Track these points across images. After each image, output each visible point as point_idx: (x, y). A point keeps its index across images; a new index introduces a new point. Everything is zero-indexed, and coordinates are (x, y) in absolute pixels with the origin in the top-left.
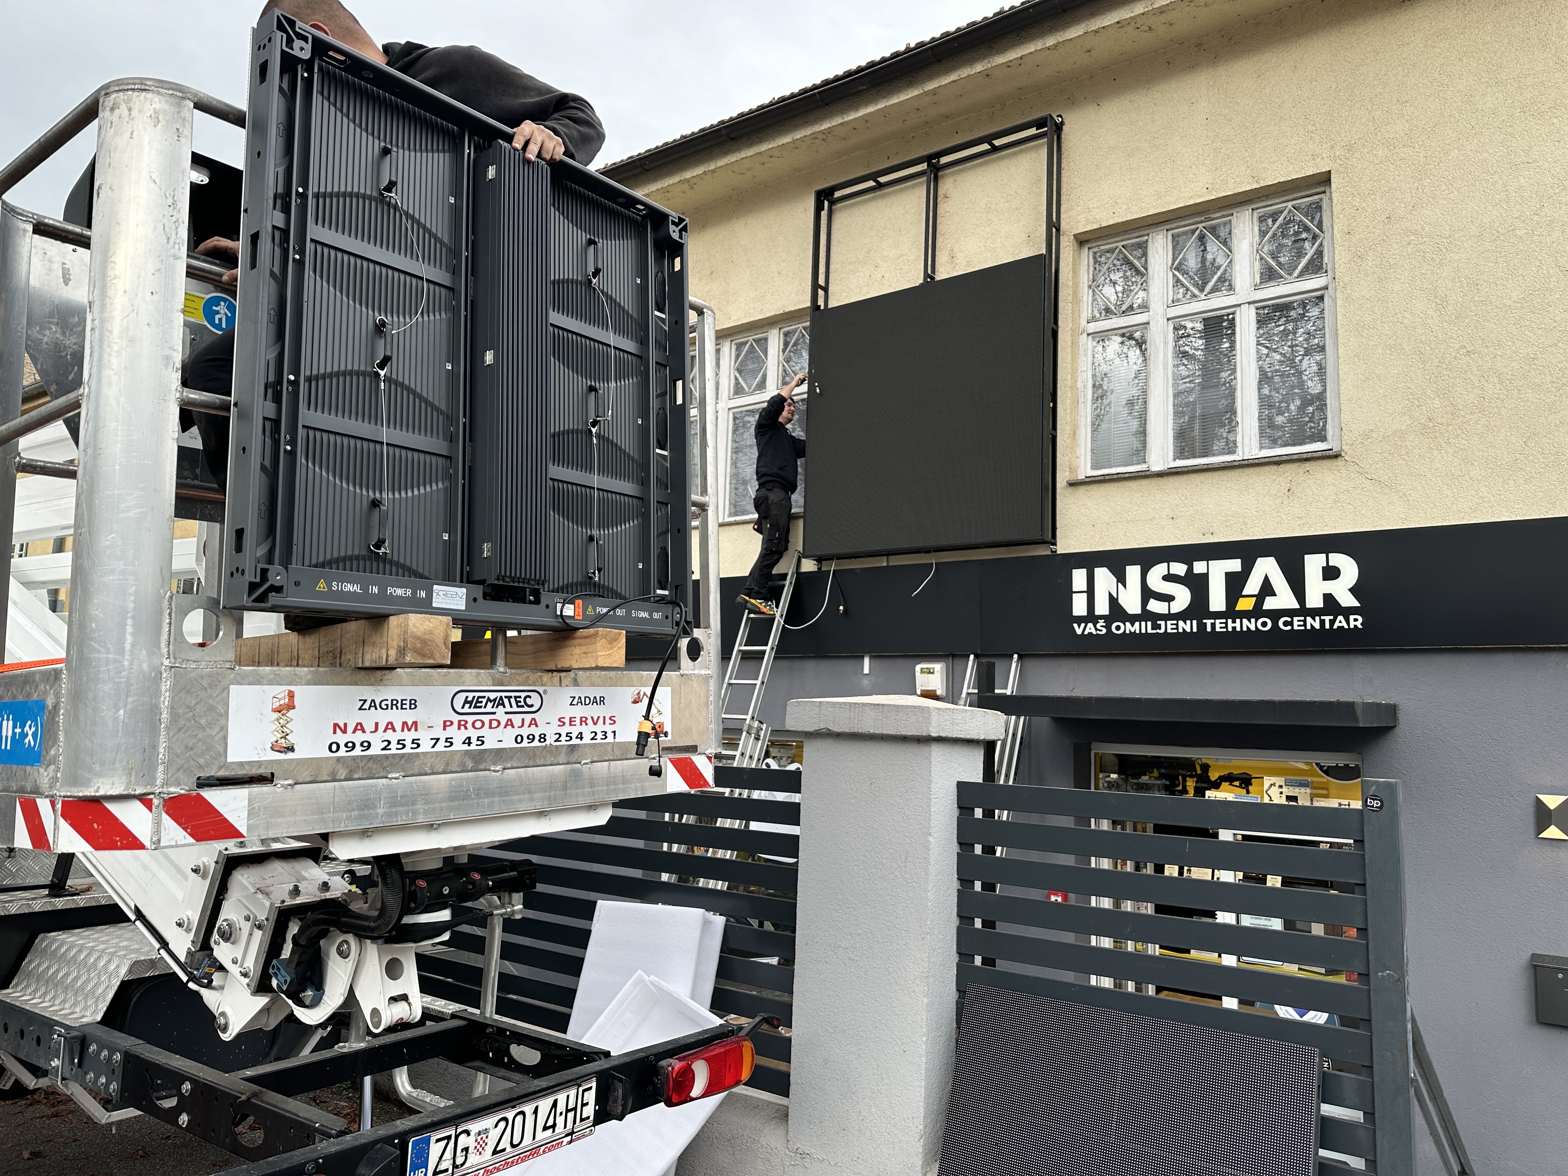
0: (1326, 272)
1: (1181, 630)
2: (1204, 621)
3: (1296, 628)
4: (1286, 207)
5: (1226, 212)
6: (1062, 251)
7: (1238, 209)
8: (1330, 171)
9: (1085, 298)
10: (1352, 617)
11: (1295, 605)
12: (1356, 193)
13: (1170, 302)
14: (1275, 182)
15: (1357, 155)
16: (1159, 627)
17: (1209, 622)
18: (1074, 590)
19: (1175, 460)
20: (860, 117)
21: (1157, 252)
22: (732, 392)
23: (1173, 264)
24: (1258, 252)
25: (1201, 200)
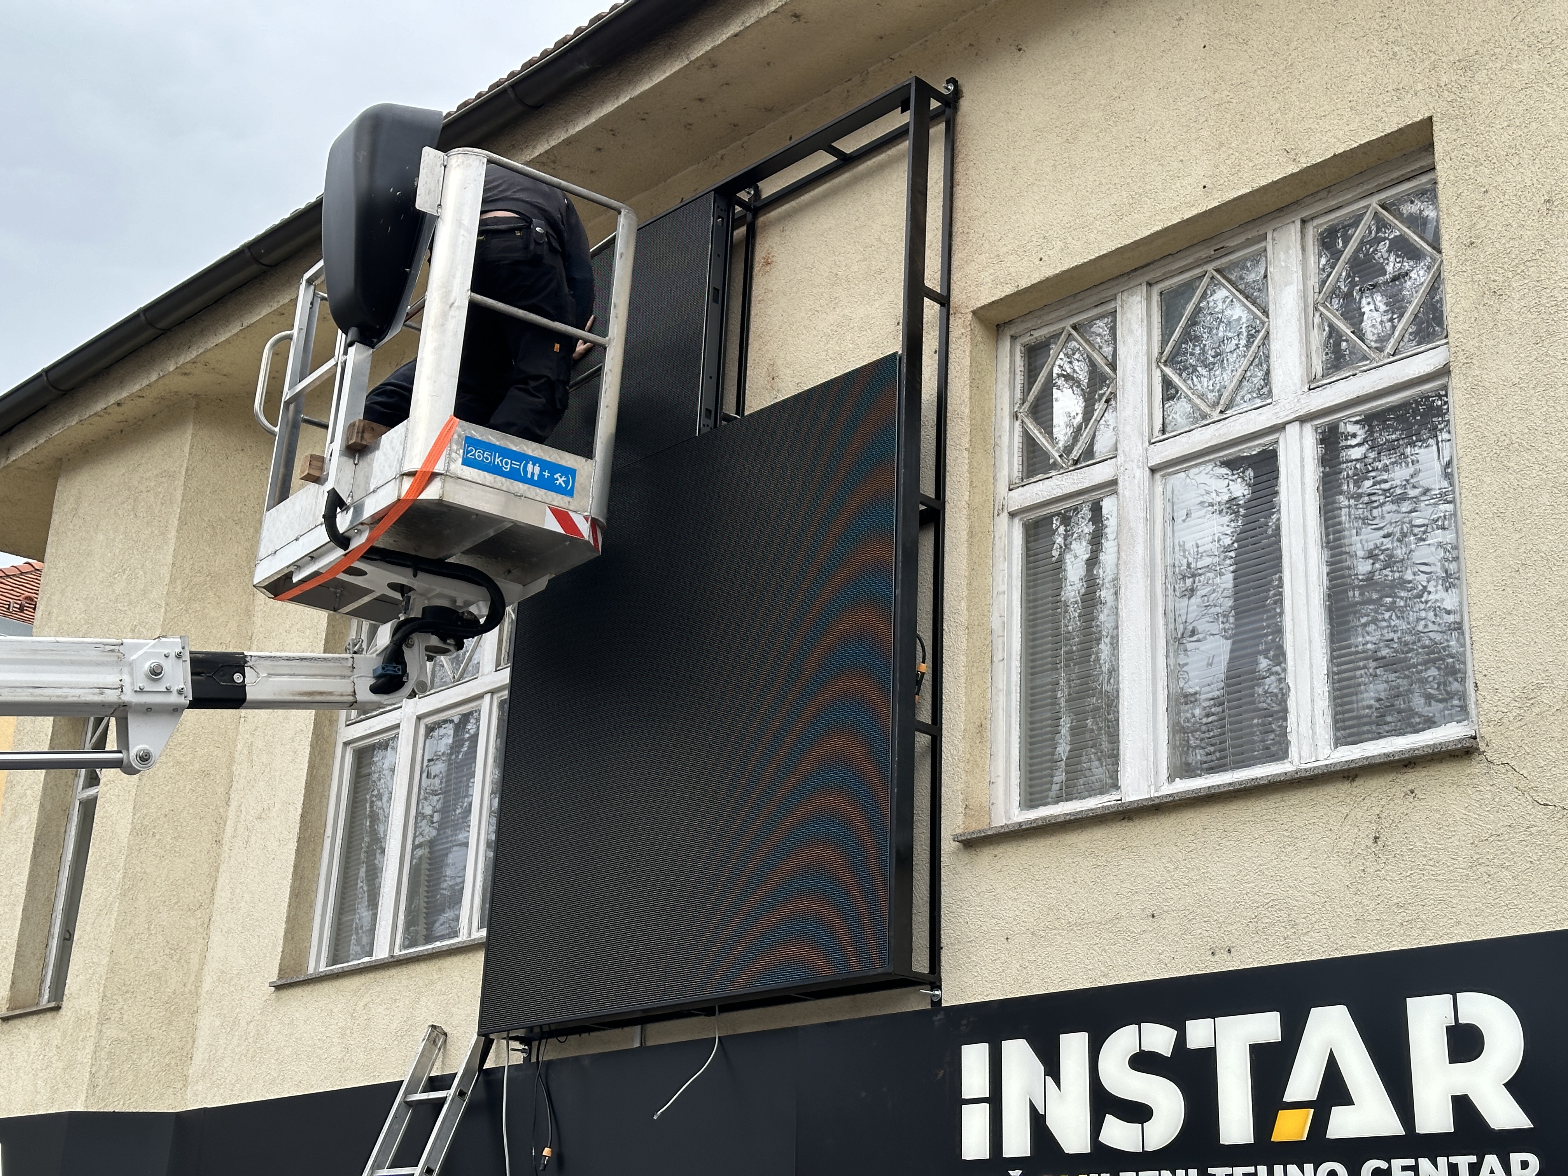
0: (1446, 334)
2: (1211, 1170)
4: (1367, 207)
5: (1254, 233)
6: (952, 346)
7: (1275, 224)
8: (1430, 118)
9: (1007, 439)
10: (1515, 1159)
11: (1392, 1126)
12: (1482, 157)
13: (1156, 432)
14: (1329, 155)
15: (1481, 76)
17: (1220, 1173)
18: (965, 1096)
19: (1171, 779)
21: (1131, 331)
23: (1161, 354)
24: (1316, 309)
25: (1194, 212)
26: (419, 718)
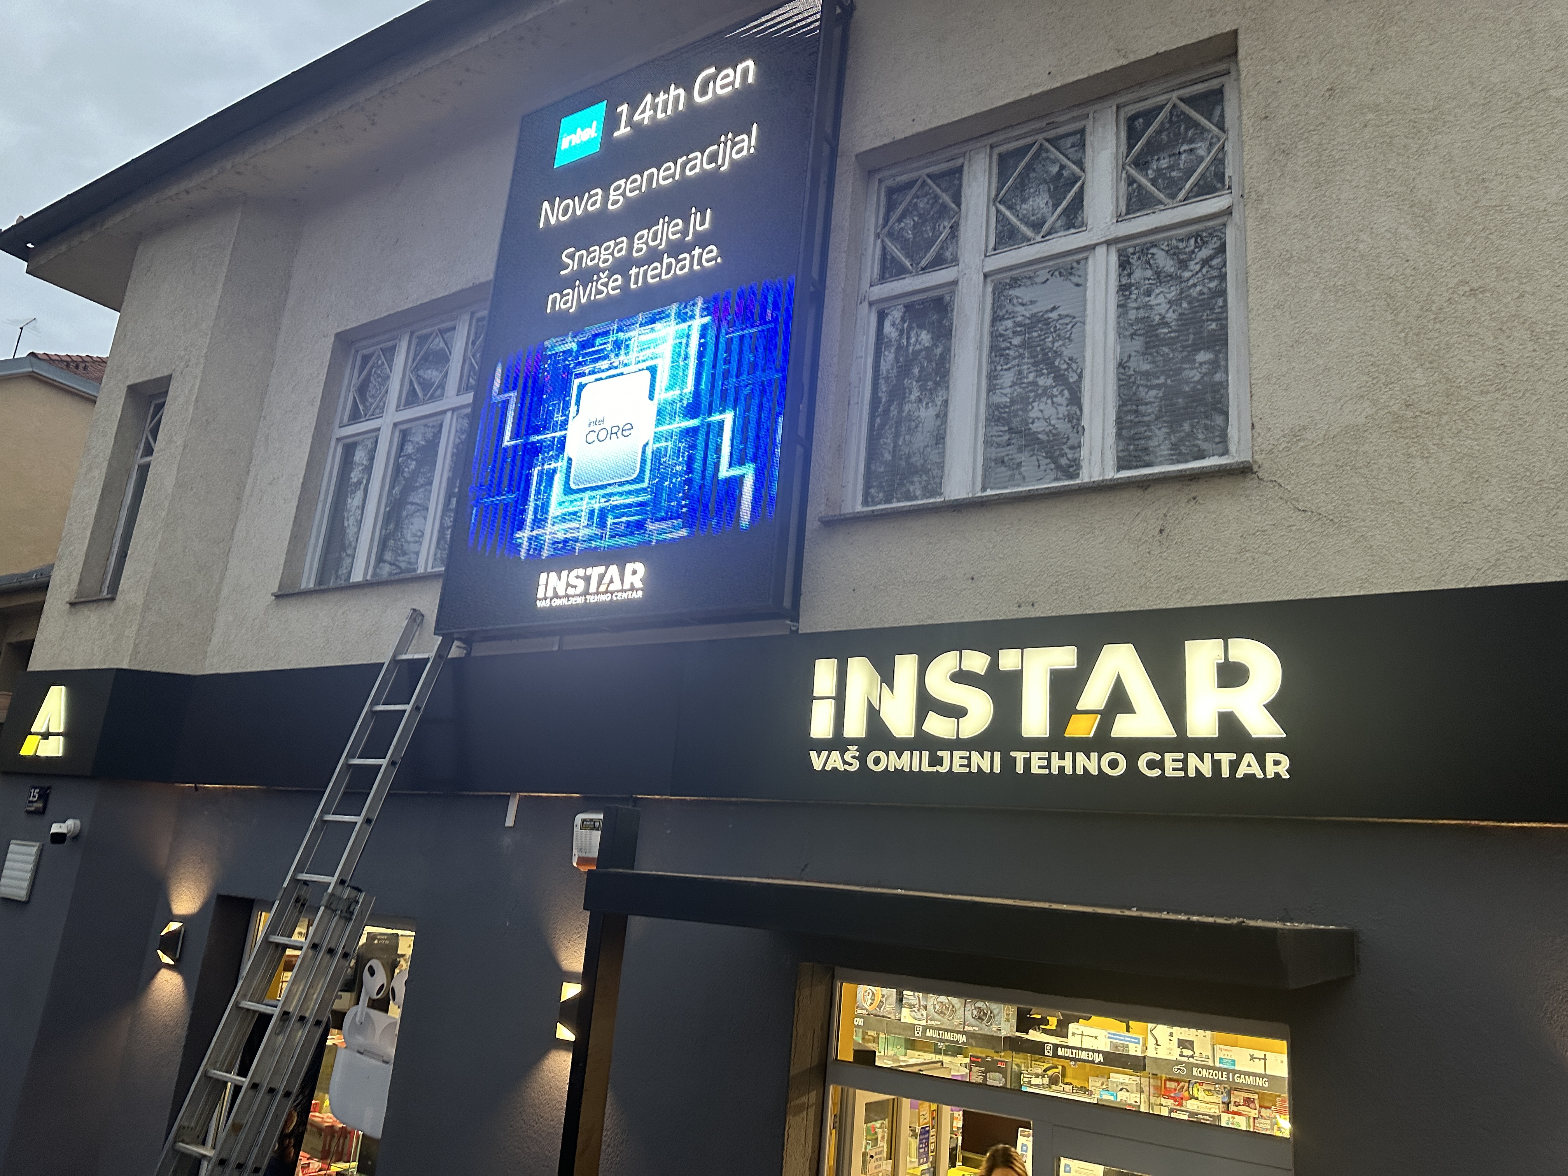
0: (1230, 188)
1: (974, 769)
2: (1013, 754)
3: (1169, 773)
7: (1096, 107)
8: (1235, 33)
9: (870, 250)
10: (1270, 758)
11: (1167, 730)
12: (1277, 58)
13: (990, 249)
14: (1153, 53)
16: (939, 761)
17: (1020, 756)
18: (816, 694)
21: (975, 180)
23: (997, 195)
24: (1123, 168)
25: (1040, 90)
26: (395, 425)
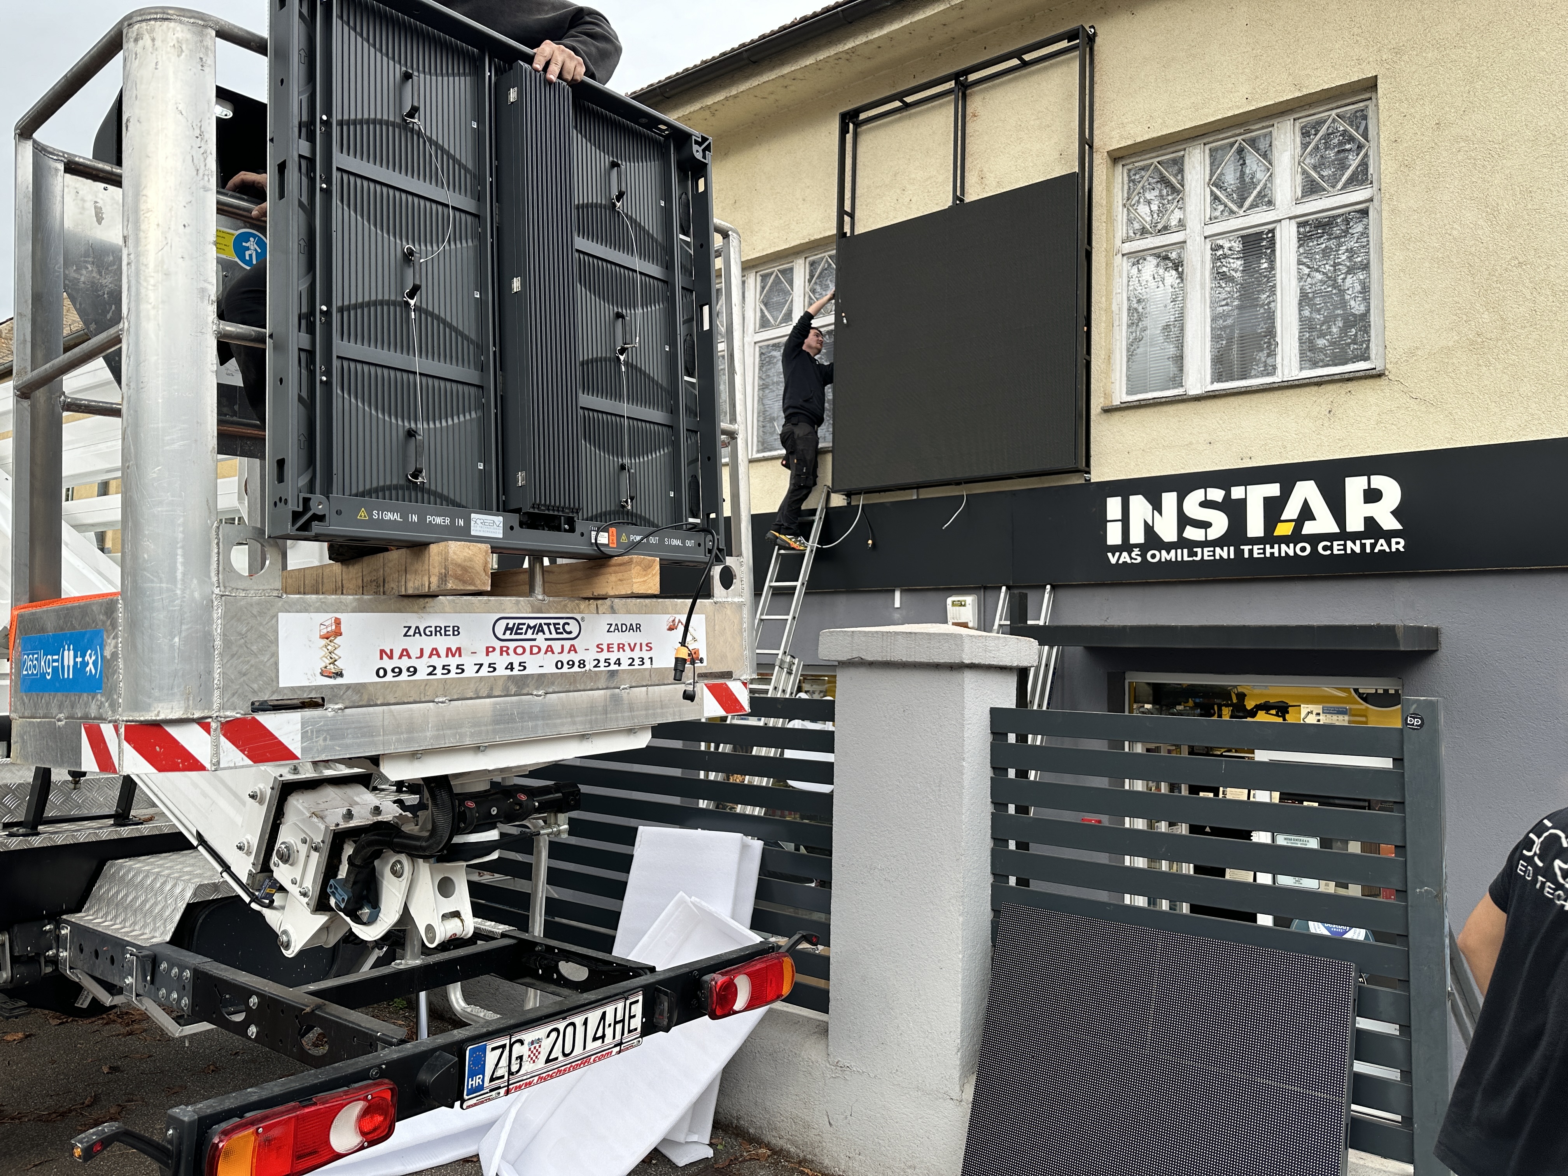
0: (1371, 183)
1: (1217, 557)
2: (1242, 547)
3: (1336, 552)
4: (1330, 116)
5: (1267, 123)
6: (1095, 169)
7: (1279, 120)
8: (1376, 76)
9: (1120, 217)
10: (1394, 541)
11: (1334, 529)
12: (1404, 98)
13: (1207, 219)
14: (1319, 89)
15: (1405, 58)
16: (1196, 554)
17: (1246, 548)
18: (1108, 519)
19: (1212, 383)
20: (885, 35)
21: (1194, 168)
22: (758, 326)
23: (1210, 180)
24: (1299, 164)
25: (1241, 111)
